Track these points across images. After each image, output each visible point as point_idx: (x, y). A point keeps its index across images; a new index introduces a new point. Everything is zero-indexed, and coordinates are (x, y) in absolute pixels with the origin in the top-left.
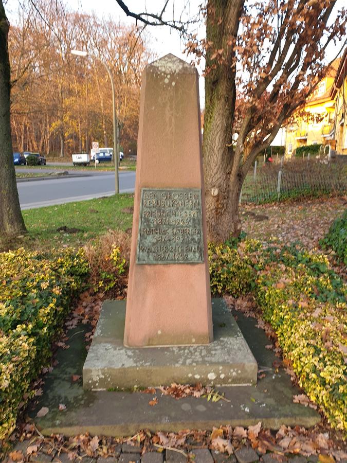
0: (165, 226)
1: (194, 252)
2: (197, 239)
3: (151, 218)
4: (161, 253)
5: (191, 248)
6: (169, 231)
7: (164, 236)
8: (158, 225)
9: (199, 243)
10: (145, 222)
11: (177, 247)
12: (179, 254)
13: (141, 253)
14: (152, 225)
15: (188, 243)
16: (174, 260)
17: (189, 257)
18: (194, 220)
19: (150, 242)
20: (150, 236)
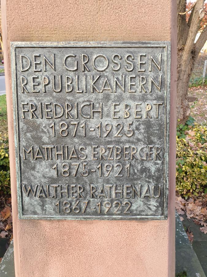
0: (76, 140)
1: (147, 198)
2: (153, 169)
3: (43, 122)
4: (70, 199)
5: (138, 190)
6: (88, 151)
7: (75, 164)
8: (60, 138)
9: (158, 179)
10: (28, 131)
11: (107, 186)
12: (112, 201)
13: (26, 199)
14: (45, 139)
15: (132, 178)
16: (102, 213)
17: (134, 207)
18: (148, 125)
19: (44, 177)
20: (43, 163)
